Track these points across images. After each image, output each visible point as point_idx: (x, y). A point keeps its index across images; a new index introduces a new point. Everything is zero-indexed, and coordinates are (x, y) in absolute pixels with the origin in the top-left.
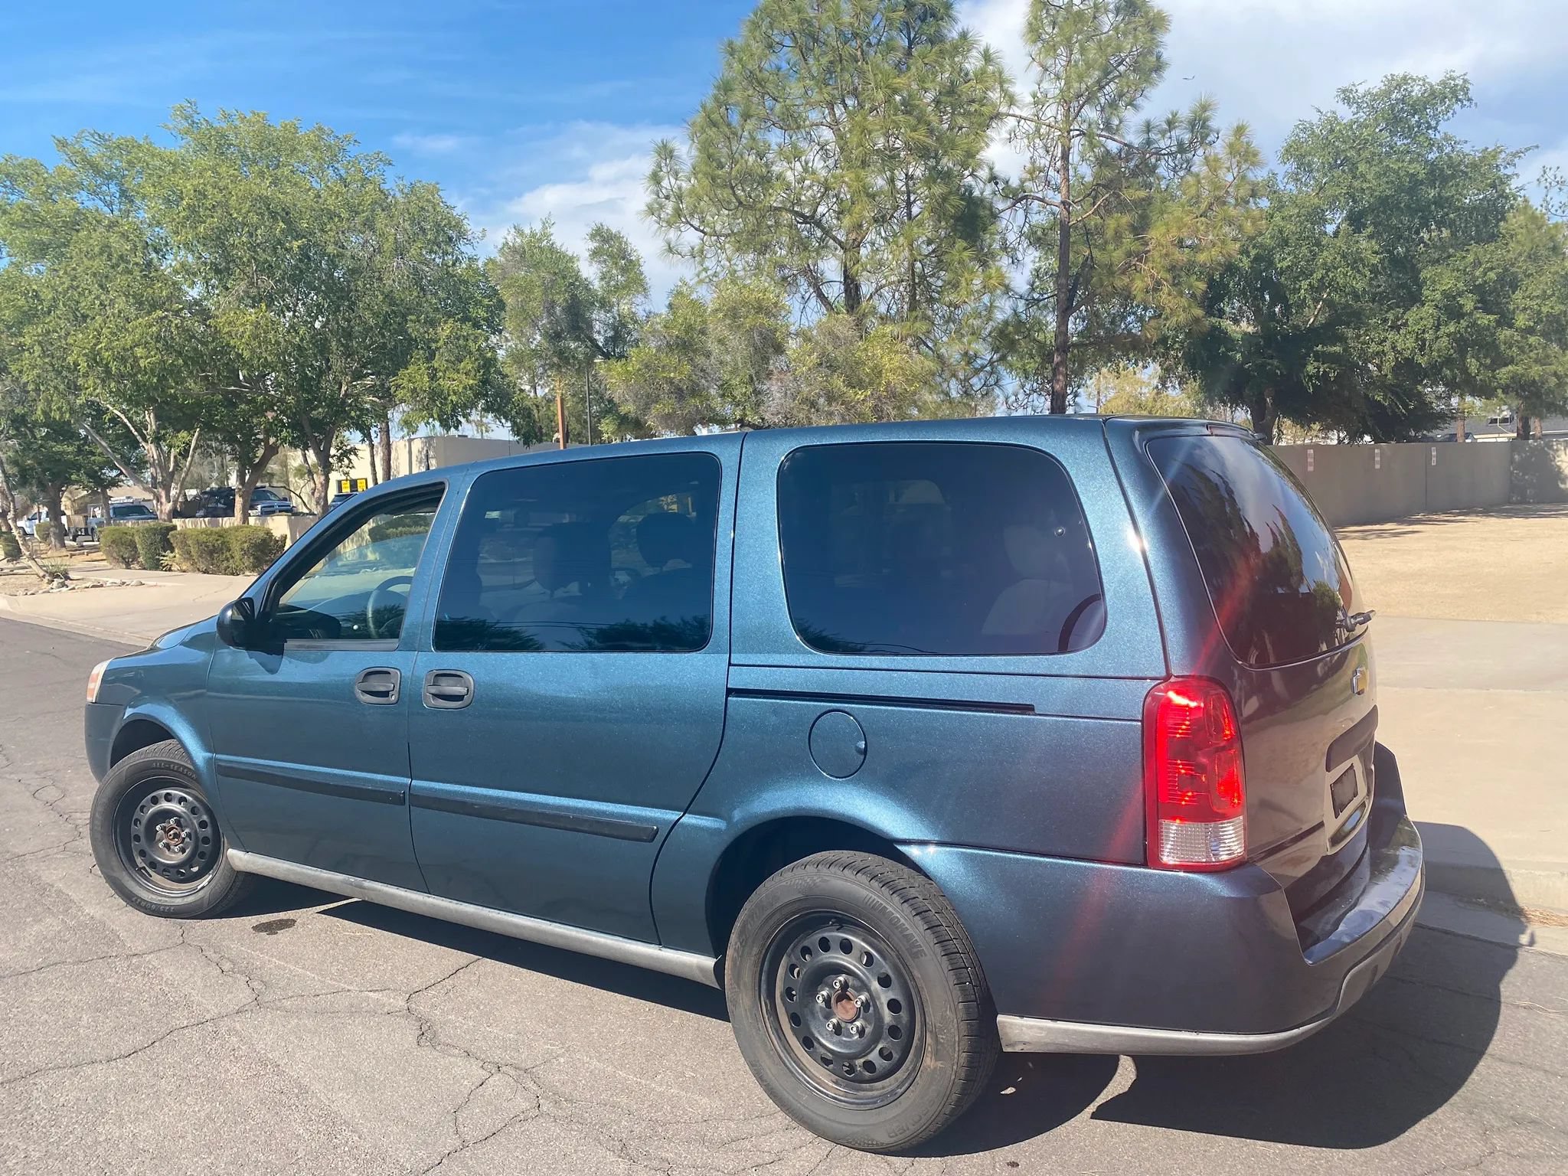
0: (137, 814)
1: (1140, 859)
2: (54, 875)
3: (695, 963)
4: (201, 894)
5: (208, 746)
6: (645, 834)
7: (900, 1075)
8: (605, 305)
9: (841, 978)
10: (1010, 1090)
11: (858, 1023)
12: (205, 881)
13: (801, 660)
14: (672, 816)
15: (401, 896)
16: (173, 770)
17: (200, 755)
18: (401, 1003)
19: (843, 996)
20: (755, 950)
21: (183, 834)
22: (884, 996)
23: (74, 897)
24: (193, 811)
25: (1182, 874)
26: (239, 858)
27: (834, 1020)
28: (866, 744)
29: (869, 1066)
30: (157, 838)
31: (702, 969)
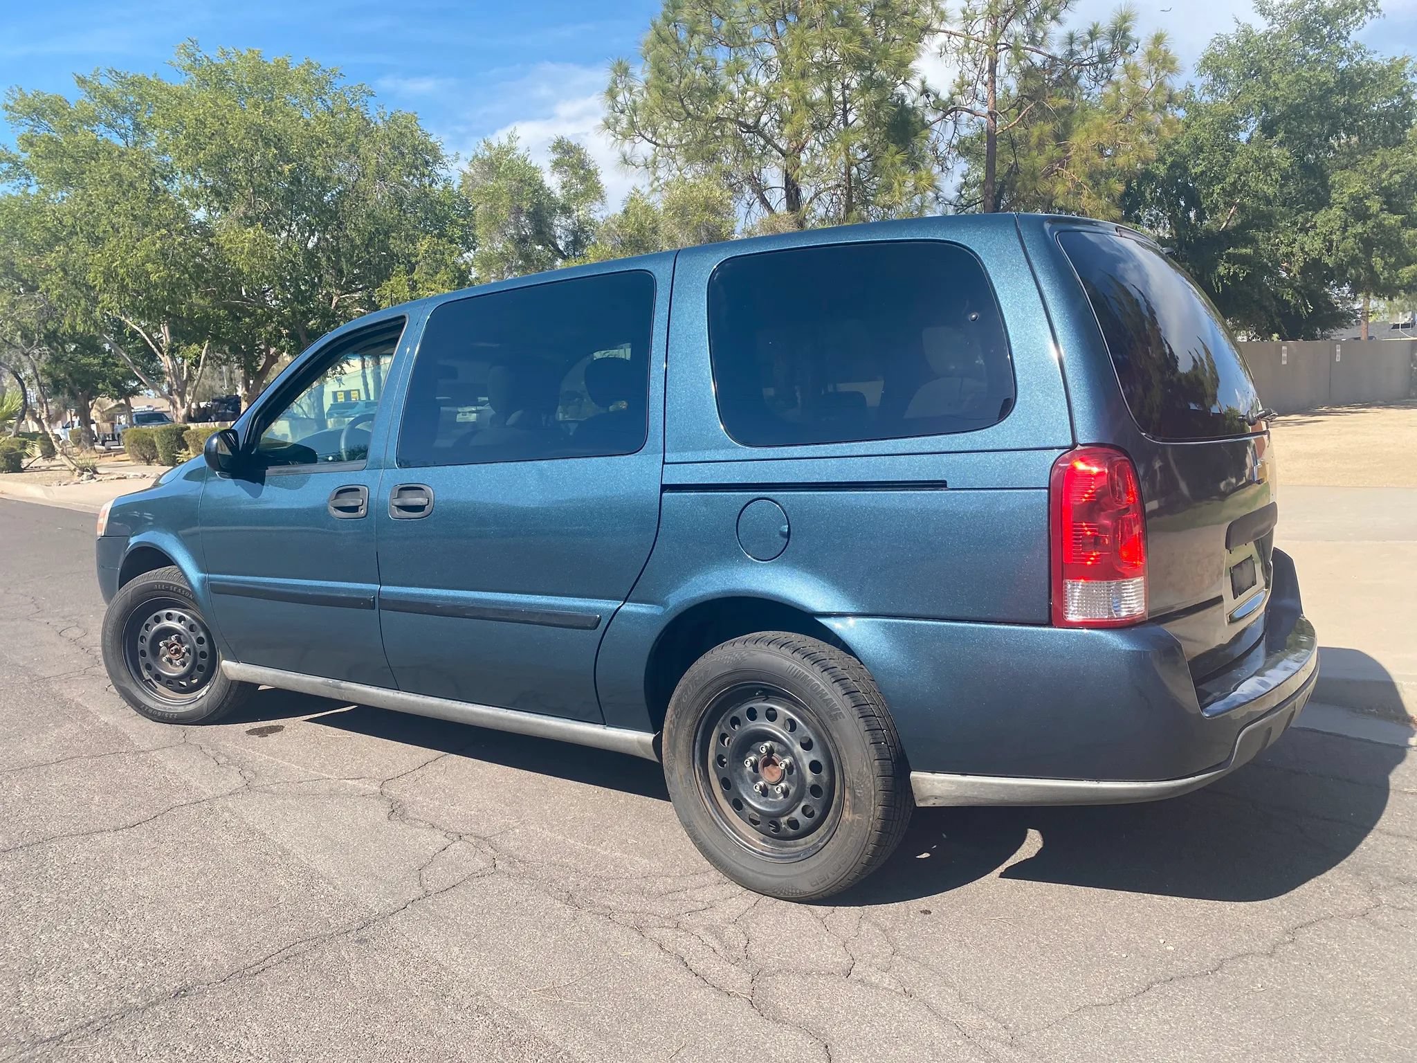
0: (143, 632)
1: (1045, 618)
2: (75, 693)
3: (634, 739)
4: (200, 702)
5: (202, 568)
6: (589, 623)
7: (821, 830)
8: (566, 210)
9: (768, 744)
10: (925, 855)
11: (783, 785)
12: (203, 692)
13: (731, 454)
14: (612, 605)
15: (373, 694)
16: (172, 591)
17: (194, 576)
18: (375, 788)
19: (769, 762)
20: (689, 722)
21: (183, 650)
22: (806, 758)
23: (91, 708)
24: (191, 628)
25: (1085, 631)
26: (231, 668)
27: (761, 783)
28: (789, 528)
29: (793, 824)
30: (161, 653)
31: (641, 744)
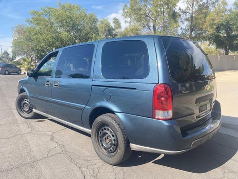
0: (22, 103)
1: (152, 117)
6: (81, 109)
7: (115, 153)
8: (114, 30)
9: (107, 135)
10: (140, 157)
11: (109, 143)
12: (31, 114)
13: (103, 80)
14: (84, 106)
16: (26, 96)
17: (28, 94)
18: (51, 134)
21: (28, 106)
22: (113, 139)
24: (29, 103)
26: (34, 110)
27: (106, 142)
28: (111, 95)
29: (111, 150)
30: (24, 107)
31: (90, 132)
